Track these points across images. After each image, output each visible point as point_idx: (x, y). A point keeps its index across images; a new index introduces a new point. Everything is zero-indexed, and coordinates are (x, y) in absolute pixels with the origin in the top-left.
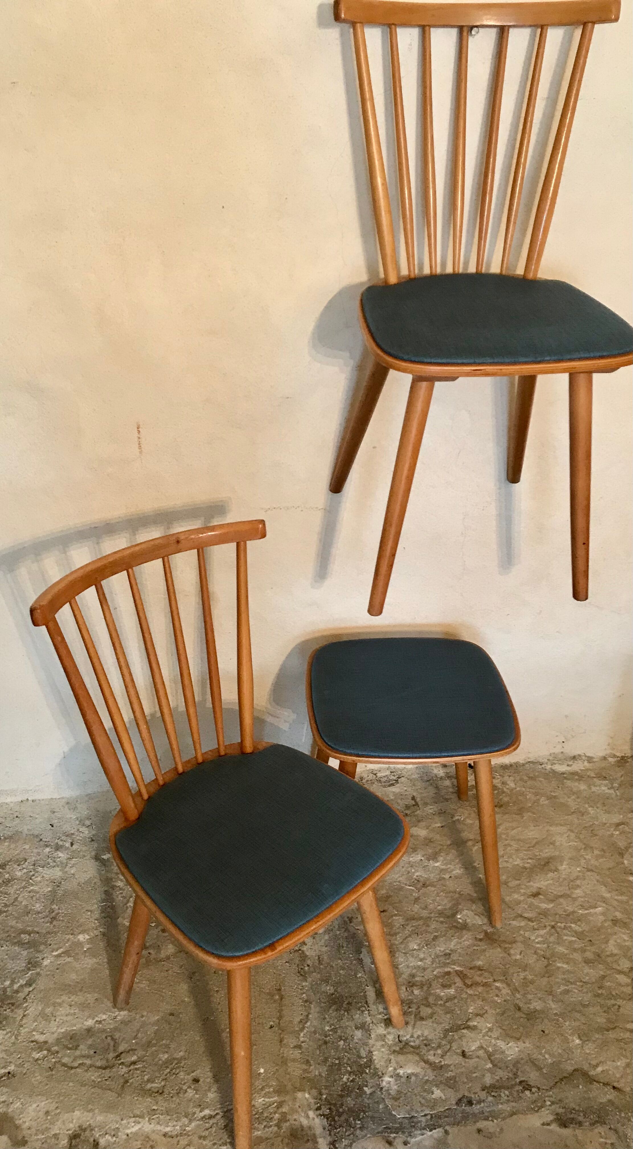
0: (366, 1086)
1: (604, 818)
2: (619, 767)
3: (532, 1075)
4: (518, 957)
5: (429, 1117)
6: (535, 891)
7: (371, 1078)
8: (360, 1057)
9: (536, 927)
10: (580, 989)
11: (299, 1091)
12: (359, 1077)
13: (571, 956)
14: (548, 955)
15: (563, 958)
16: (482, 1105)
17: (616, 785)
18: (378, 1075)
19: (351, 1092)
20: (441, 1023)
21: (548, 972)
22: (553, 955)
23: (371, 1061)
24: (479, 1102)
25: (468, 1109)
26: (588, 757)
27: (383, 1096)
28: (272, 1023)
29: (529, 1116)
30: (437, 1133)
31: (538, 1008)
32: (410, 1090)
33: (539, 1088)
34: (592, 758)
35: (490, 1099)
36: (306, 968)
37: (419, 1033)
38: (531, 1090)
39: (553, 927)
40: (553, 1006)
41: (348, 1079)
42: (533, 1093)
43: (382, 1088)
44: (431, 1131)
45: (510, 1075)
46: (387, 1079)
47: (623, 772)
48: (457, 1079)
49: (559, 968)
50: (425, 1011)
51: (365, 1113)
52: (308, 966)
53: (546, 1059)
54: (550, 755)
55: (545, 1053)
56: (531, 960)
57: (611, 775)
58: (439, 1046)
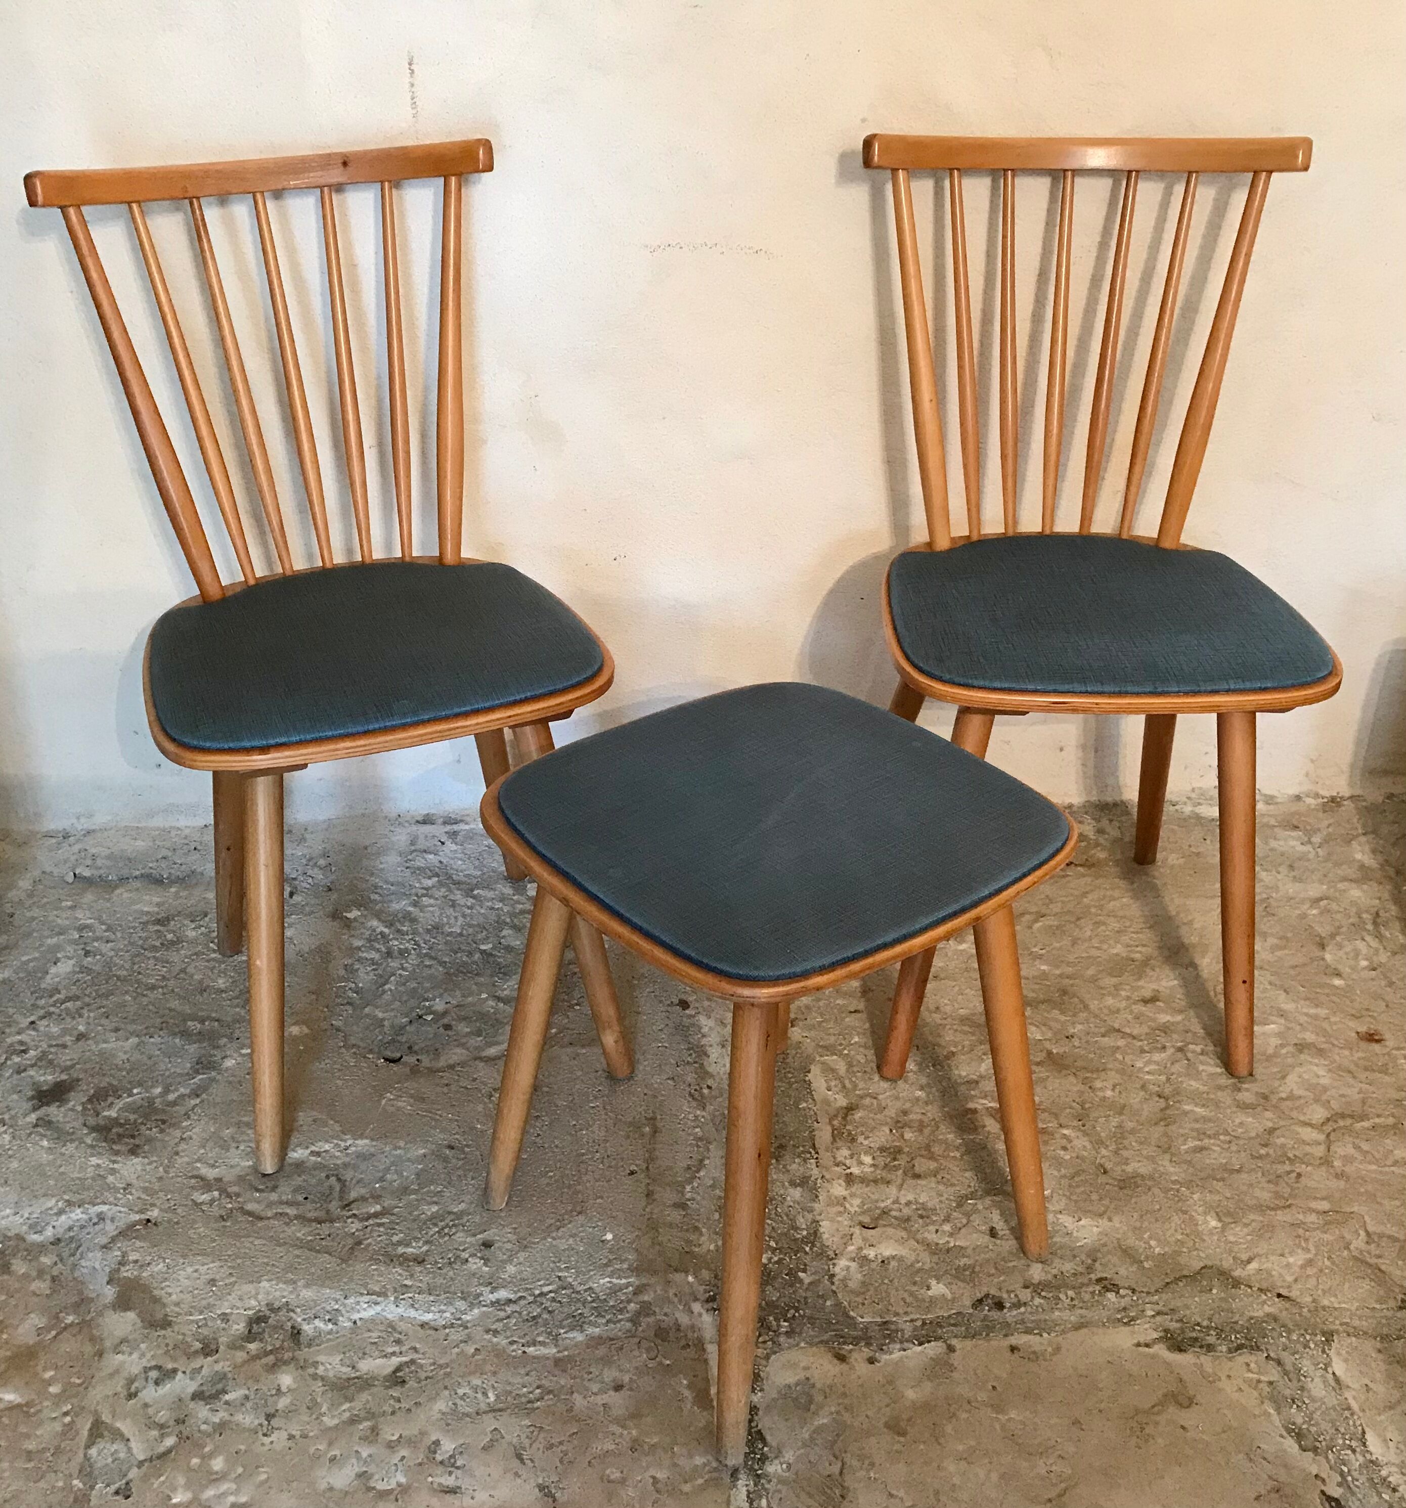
0: (804, 1271)
1: (1291, 888)
2: (1325, 812)
3: (1123, 1271)
4: (1109, 1093)
5: (919, 1323)
6: (1148, 994)
7: (813, 1259)
8: (796, 1229)
9: (1146, 1048)
10: (1226, 1146)
11: (676, 1270)
12: (791, 1258)
13: (1212, 1096)
14: (1167, 1090)
15: (1197, 1098)
16: (1022, 1309)
17: (1316, 839)
18: (828, 1257)
19: (775, 1278)
20: (953, 1185)
21: (1165, 1118)
22: (1177, 1092)
23: (815, 1234)
24: (1018, 1305)
25: (995, 1314)
26: (1265, 795)
27: (834, 1288)
28: (633, 1168)
29: (1111, 1330)
30: (933, 1349)
31: (1143, 1171)
32: (886, 1281)
33: (1134, 1291)
34: (1272, 797)
35: (1037, 1301)
36: (706, 1091)
37: (910, 1197)
38: (1118, 1293)
39: (1180, 1050)
40: (1172, 1169)
41: (770, 1259)
42: (1123, 1297)
43: (833, 1276)
44: (920, 1344)
45: (1080, 1269)
46: (842, 1263)
47: (1331, 821)
48: (977, 1269)
49: (1186, 1113)
50: (922, 1165)
51: (797, 1310)
52: (709, 1087)
53: (1151, 1247)
54: (1193, 790)
55: (1150, 1238)
56: (1135, 1098)
57: (1309, 824)
58: (947, 1219)
